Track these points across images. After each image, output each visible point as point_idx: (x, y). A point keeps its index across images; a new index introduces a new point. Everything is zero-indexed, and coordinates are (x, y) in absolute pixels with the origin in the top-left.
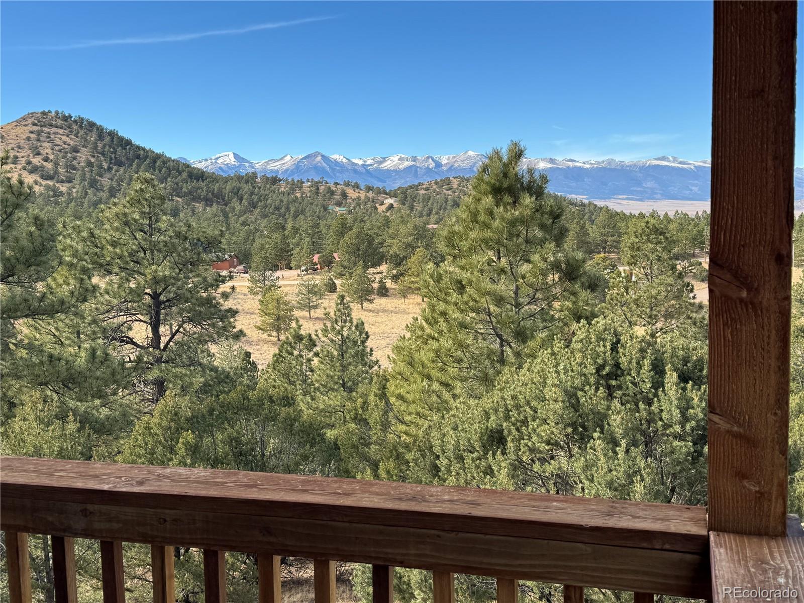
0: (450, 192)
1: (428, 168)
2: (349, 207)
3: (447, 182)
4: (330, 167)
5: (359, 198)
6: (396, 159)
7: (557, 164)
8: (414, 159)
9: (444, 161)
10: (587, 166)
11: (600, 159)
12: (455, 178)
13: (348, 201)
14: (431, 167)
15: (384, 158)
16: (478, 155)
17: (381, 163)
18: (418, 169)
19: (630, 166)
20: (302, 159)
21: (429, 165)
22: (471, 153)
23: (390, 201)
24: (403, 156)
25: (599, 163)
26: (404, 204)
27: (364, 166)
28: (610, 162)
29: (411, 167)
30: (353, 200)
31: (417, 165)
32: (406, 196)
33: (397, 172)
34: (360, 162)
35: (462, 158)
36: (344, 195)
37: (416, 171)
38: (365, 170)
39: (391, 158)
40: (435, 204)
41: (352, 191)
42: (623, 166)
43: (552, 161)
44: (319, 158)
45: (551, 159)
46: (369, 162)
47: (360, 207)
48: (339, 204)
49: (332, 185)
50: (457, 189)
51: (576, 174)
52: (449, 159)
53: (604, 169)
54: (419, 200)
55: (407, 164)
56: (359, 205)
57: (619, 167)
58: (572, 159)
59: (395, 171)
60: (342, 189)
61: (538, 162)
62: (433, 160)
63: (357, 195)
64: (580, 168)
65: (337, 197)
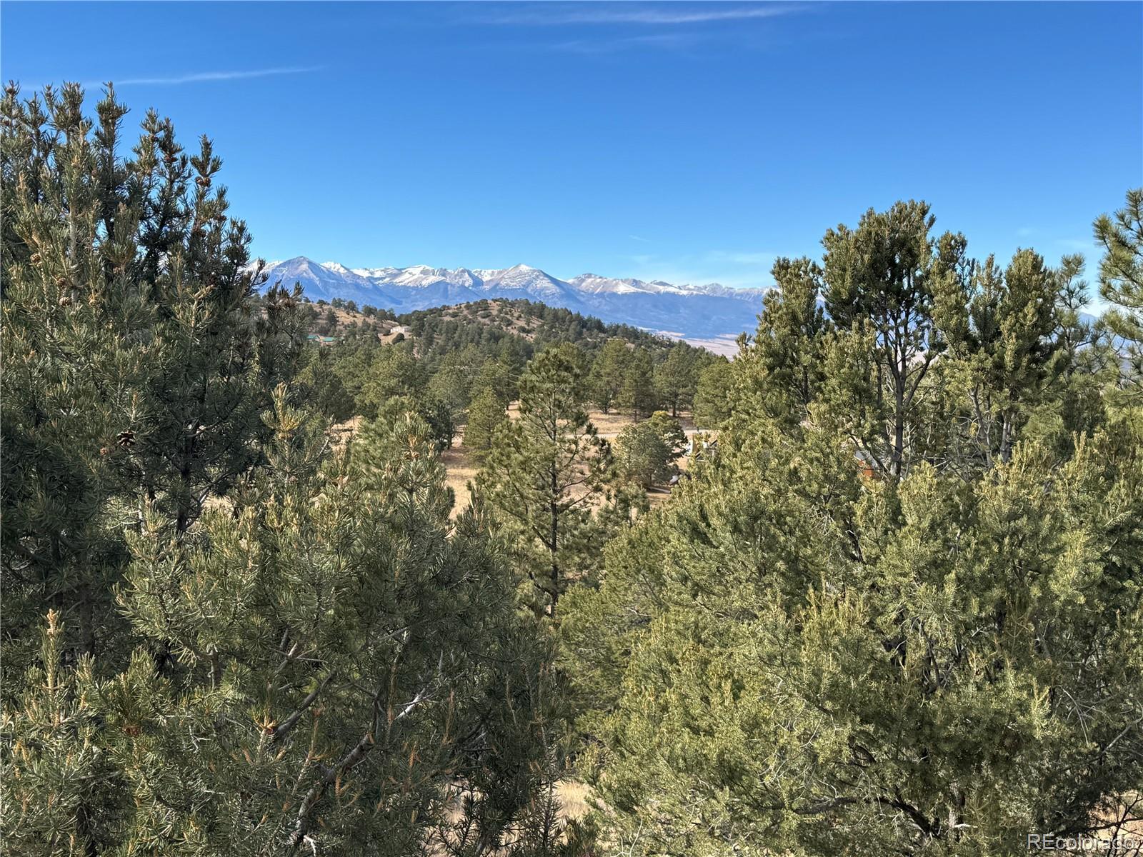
0: (487, 321)
1: (463, 286)
2: (339, 336)
3: (484, 305)
4: (320, 280)
5: (354, 324)
6: (417, 271)
7: (643, 288)
8: (444, 273)
9: (486, 277)
10: (684, 292)
11: (701, 284)
12: (495, 301)
13: (338, 328)
14: (467, 285)
15: (400, 270)
16: (534, 271)
17: (395, 276)
18: (449, 287)
19: (741, 295)
20: (280, 266)
21: (464, 282)
22: (524, 268)
23: (398, 330)
24: (427, 268)
25: (699, 289)
26: (419, 335)
27: (369, 279)
28: (715, 288)
29: (439, 283)
30: (345, 327)
31: (448, 281)
32: (423, 323)
33: (419, 290)
34: (365, 274)
35: (511, 273)
36: (333, 319)
37: (446, 290)
38: (372, 286)
39: (411, 270)
40: (464, 337)
41: (344, 314)
42: (731, 294)
43: (636, 283)
44: (305, 266)
45: (634, 281)
46: (377, 275)
47: (355, 337)
48: (324, 332)
49: (315, 304)
50: (497, 316)
51: (668, 303)
52: (493, 274)
53: (706, 298)
54: (441, 330)
55: (432, 279)
56: (354, 335)
57: (726, 296)
58: (665, 281)
59: (413, 288)
60: (330, 311)
61: (617, 284)
62: (470, 274)
63: (352, 319)
64: (673, 294)
65: (322, 322)
